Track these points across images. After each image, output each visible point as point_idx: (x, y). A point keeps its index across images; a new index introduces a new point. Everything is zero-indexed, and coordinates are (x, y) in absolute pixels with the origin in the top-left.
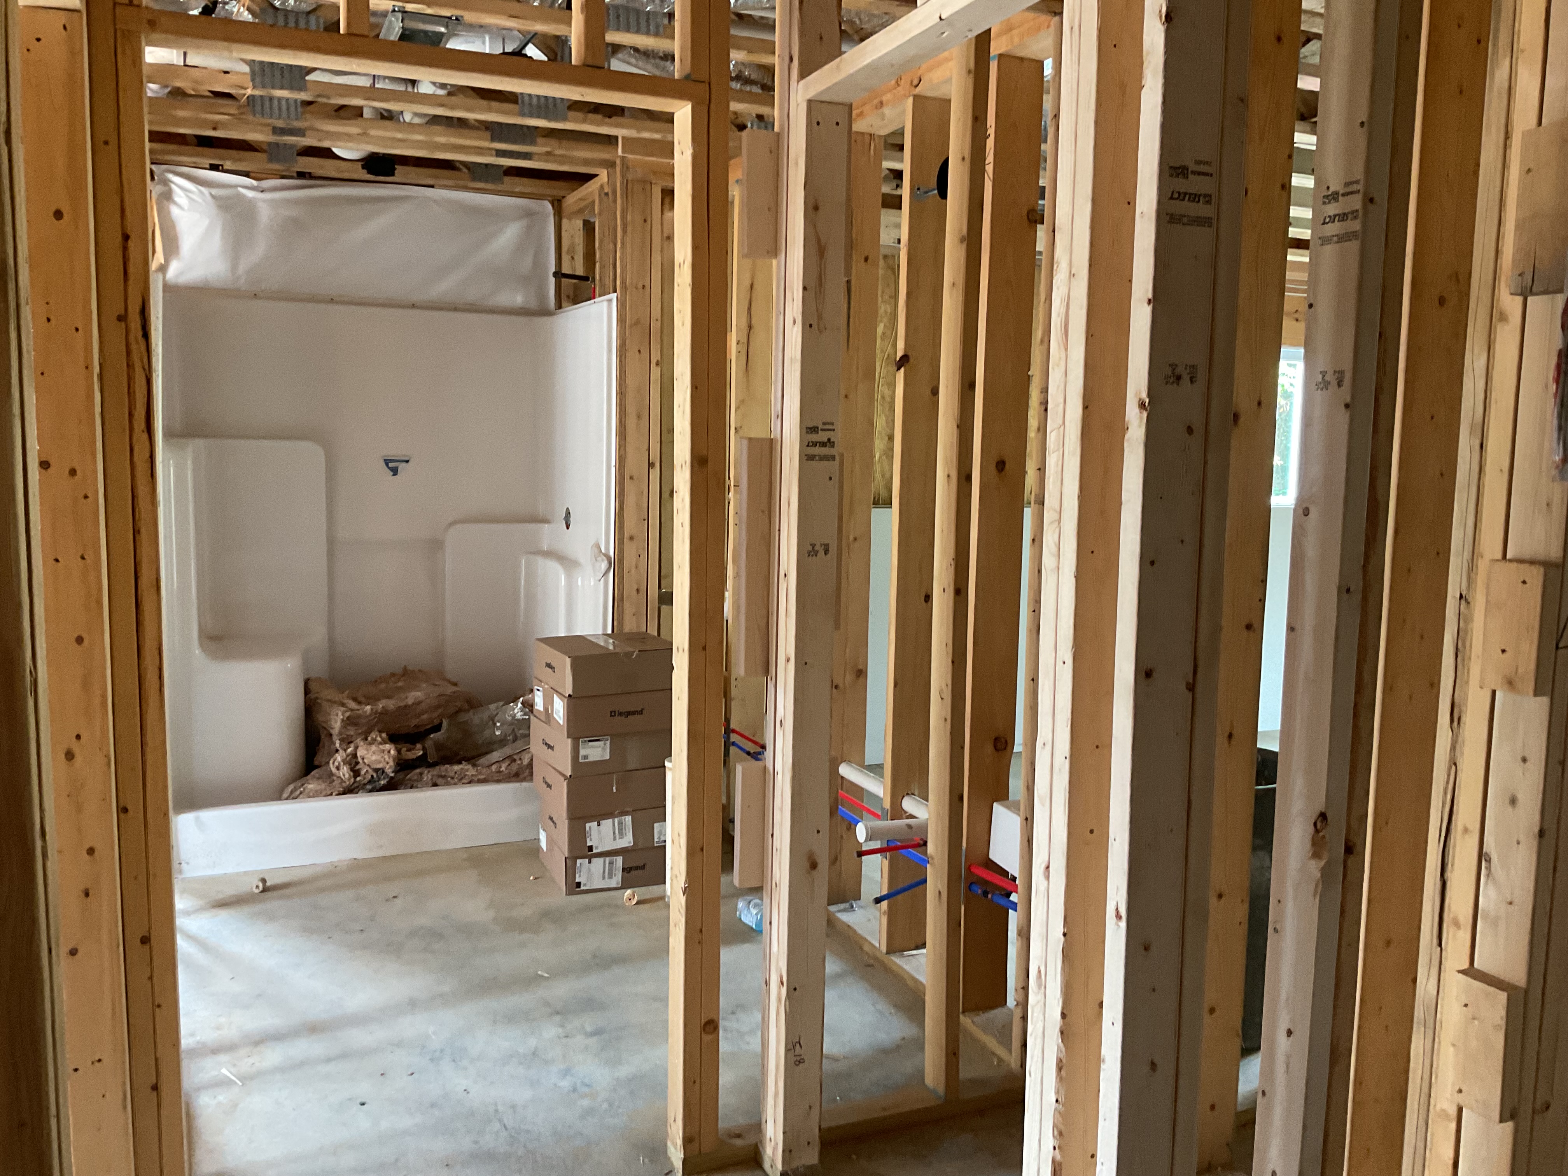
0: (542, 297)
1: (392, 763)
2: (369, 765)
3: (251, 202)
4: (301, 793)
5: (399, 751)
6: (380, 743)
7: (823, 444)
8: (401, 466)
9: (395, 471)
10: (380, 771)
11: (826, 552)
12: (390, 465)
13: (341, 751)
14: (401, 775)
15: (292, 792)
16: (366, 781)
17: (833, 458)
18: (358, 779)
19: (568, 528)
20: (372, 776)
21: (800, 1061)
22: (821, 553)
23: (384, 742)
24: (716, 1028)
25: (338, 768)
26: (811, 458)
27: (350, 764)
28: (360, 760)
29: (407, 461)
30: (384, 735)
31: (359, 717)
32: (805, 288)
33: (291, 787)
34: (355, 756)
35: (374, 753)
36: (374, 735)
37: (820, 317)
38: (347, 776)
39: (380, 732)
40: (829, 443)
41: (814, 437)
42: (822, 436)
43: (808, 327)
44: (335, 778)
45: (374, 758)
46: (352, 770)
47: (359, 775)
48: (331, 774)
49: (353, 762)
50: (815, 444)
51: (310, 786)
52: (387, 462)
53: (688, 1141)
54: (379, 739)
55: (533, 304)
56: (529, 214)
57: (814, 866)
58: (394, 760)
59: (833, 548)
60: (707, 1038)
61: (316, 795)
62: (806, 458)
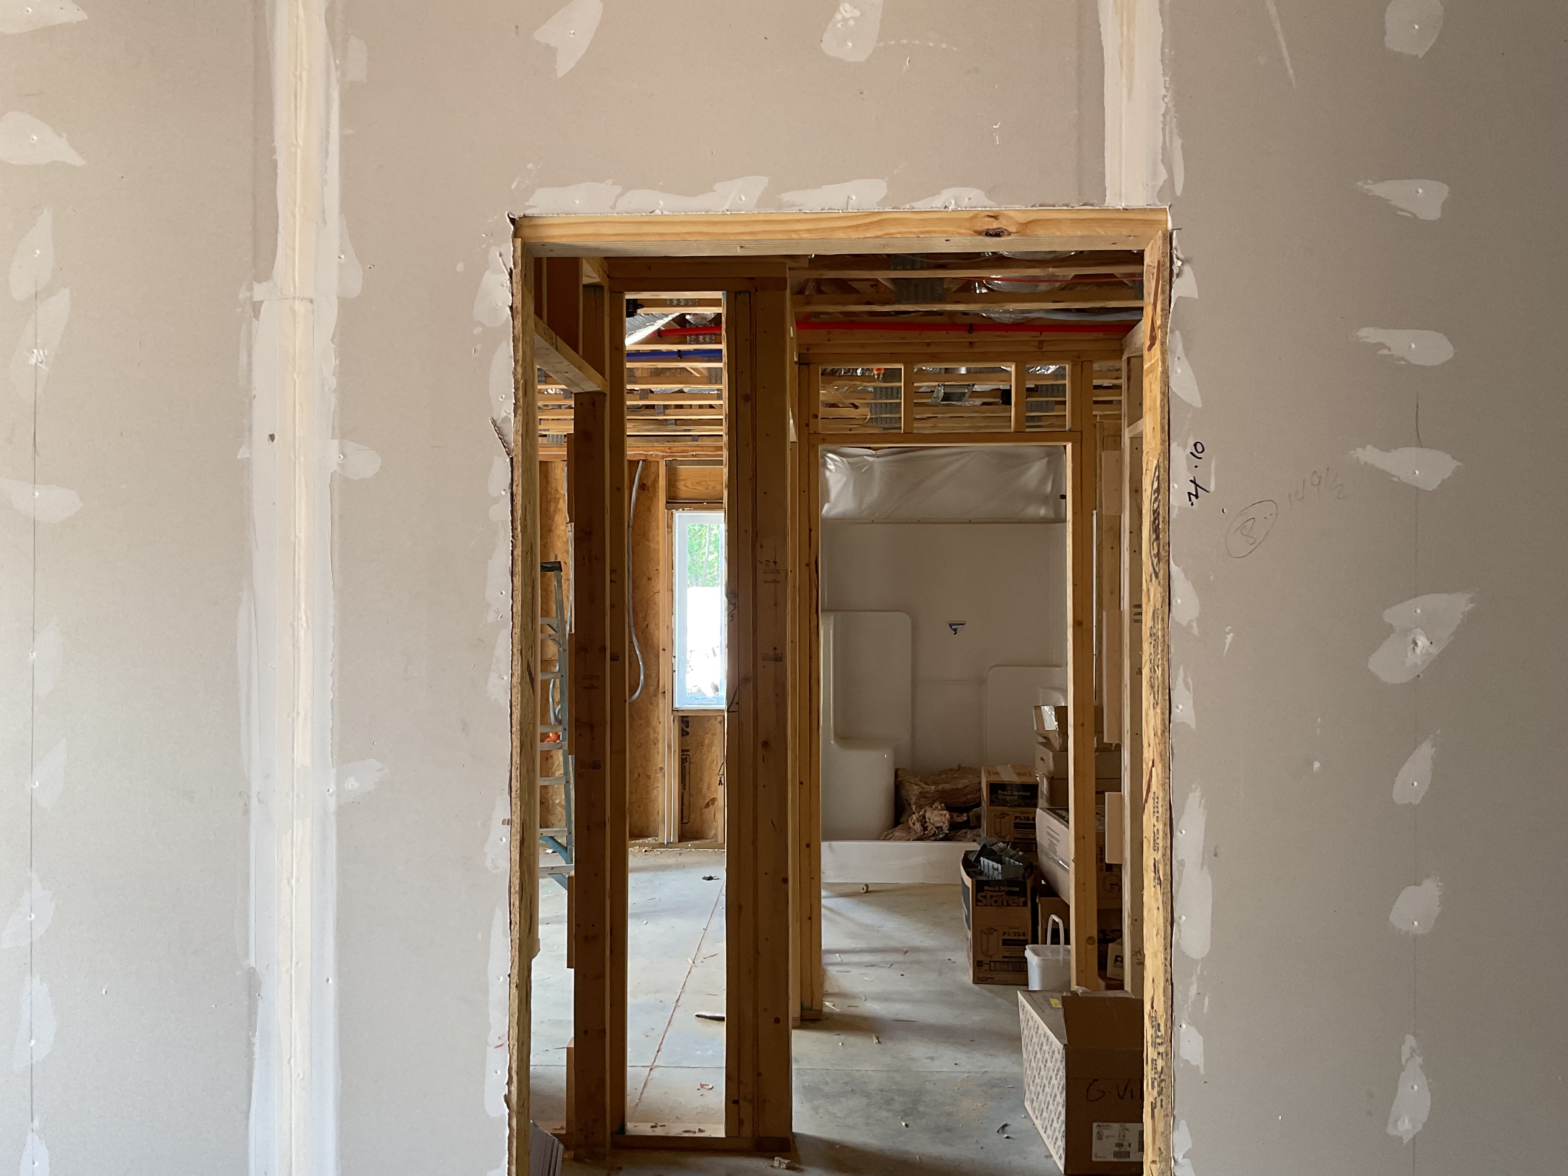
0: (1057, 509)
1: (947, 824)
2: (933, 824)
3: (872, 465)
4: (891, 837)
5: (952, 817)
6: (940, 810)
8: (961, 628)
9: (955, 630)
10: (940, 828)
12: (953, 627)
13: (916, 814)
14: (953, 833)
15: (885, 836)
16: (931, 834)
18: (926, 832)
20: (935, 831)
23: (943, 810)
25: (914, 824)
27: (921, 822)
28: (927, 820)
29: (964, 624)
30: (943, 805)
31: (927, 792)
33: (886, 833)
34: (924, 817)
35: (936, 816)
36: (936, 804)
38: (919, 830)
39: (941, 803)
44: (912, 830)
45: (936, 819)
46: (922, 825)
47: (927, 830)
48: (910, 828)
49: (923, 820)
51: (896, 834)
52: (951, 625)
54: (940, 807)
55: (1051, 515)
58: (948, 822)
61: (900, 839)
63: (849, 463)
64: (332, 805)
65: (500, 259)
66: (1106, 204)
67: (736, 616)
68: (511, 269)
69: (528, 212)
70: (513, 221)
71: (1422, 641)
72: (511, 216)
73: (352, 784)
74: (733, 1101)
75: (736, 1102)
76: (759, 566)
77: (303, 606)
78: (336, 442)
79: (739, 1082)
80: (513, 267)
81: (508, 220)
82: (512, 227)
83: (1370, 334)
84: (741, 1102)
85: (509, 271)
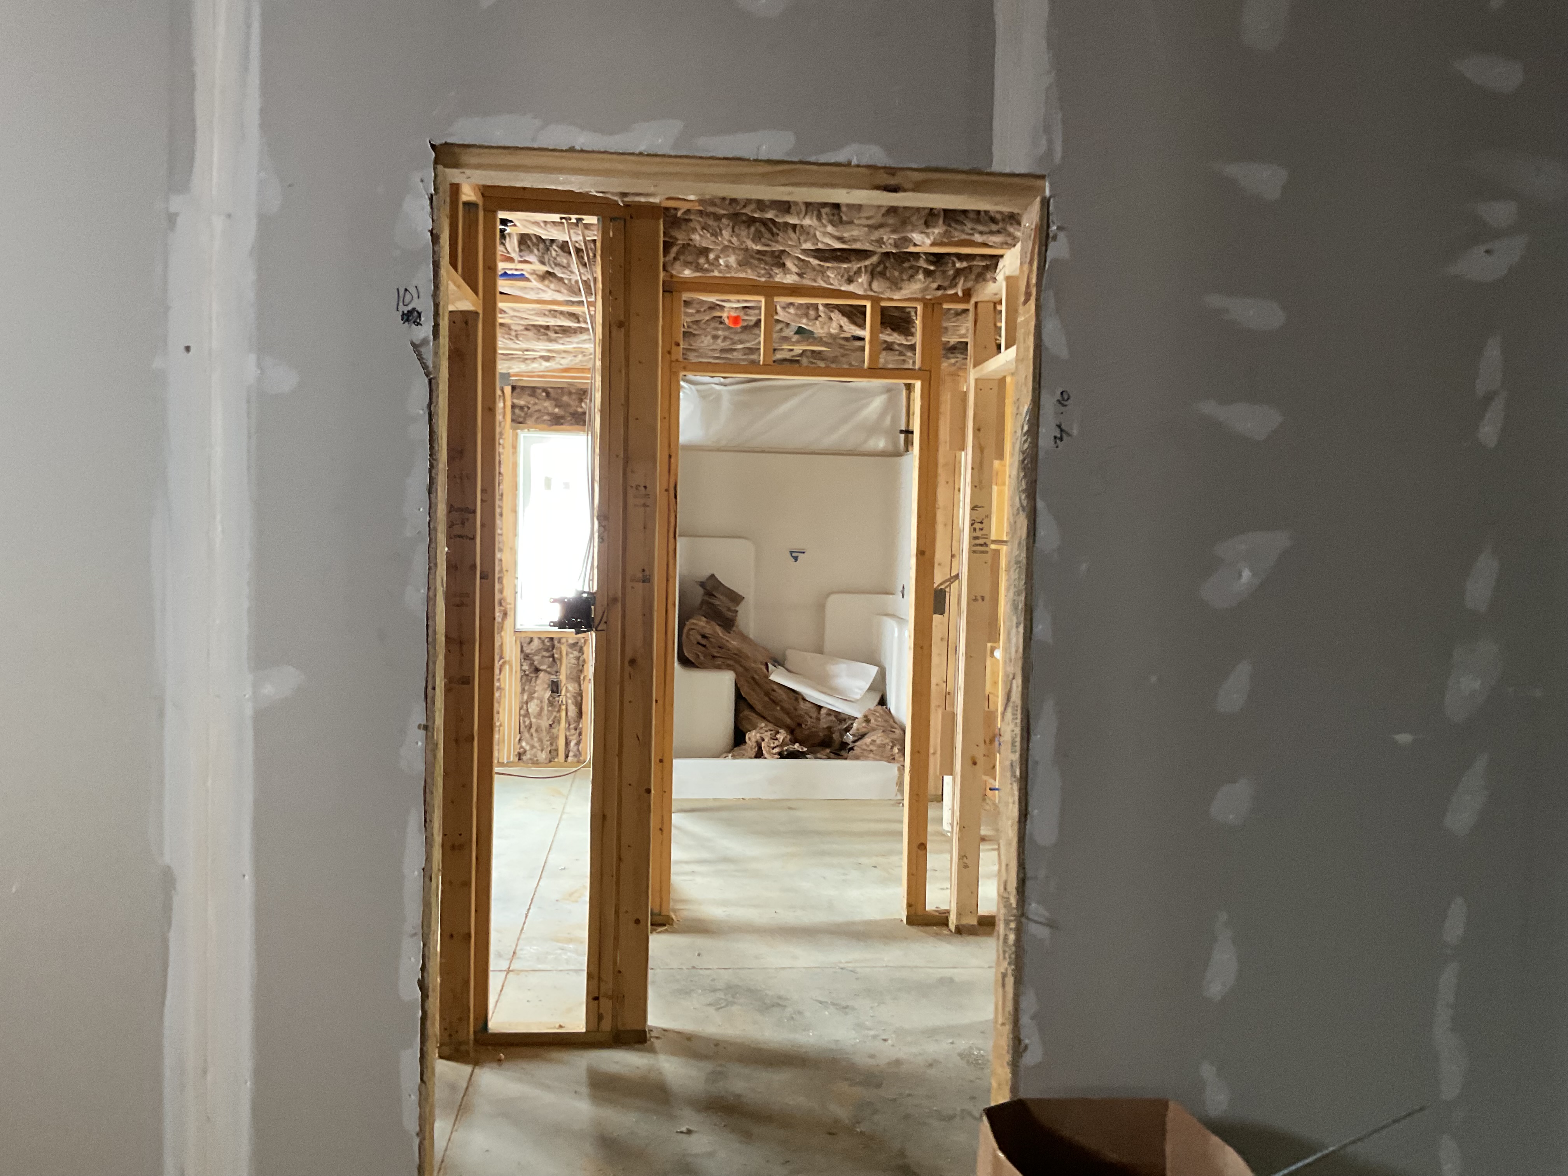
0: (895, 443)
3: (719, 391)
4: (733, 755)
7: (981, 545)
8: (801, 556)
9: (796, 559)
11: (983, 600)
12: (794, 555)
15: (728, 754)
17: (987, 552)
18: (761, 750)
19: (903, 597)
21: (966, 866)
22: (980, 600)
24: (925, 848)
26: (974, 552)
29: (804, 553)
32: (973, 469)
33: (728, 751)
37: (980, 482)
38: (754, 748)
40: (986, 545)
41: (978, 542)
42: (981, 541)
43: (974, 487)
44: (749, 749)
48: (747, 747)
50: (977, 545)
51: (737, 752)
52: (791, 552)
53: (909, 905)
55: (890, 448)
56: (889, 390)
57: (975, 763)
59: (987, 599)
60: (920, 852)
61: (739, 757)
62: (972, 552)
63: (698, 391)
64: (249, 710)
65: (421, 184)
66: (992, 168)
67: (606, 538)
68: (432, 195)
69: (450, 140)
70: (433, 146)
71: (1246, 574)
72: (432, 142)
73: (268, 689)
74: (594, 998)
75: (596, 999)
76: (629, 488)
77: (219, 517)
78: (252, 358)
79: (600, 979)
80: (433, 192)
81: (429, 146)
82: (434, 154)
83: (1215, 301)
84: (601, 999)
85: (430, 195)
